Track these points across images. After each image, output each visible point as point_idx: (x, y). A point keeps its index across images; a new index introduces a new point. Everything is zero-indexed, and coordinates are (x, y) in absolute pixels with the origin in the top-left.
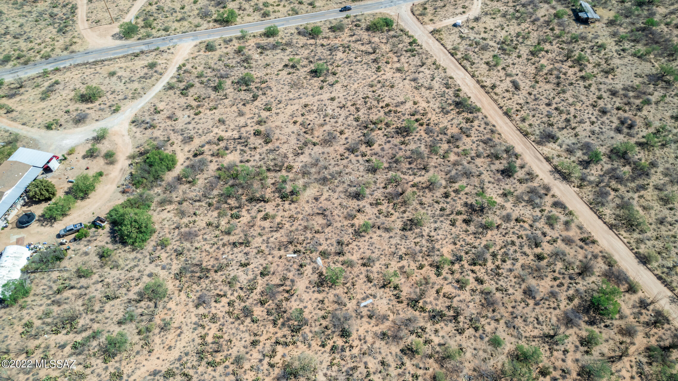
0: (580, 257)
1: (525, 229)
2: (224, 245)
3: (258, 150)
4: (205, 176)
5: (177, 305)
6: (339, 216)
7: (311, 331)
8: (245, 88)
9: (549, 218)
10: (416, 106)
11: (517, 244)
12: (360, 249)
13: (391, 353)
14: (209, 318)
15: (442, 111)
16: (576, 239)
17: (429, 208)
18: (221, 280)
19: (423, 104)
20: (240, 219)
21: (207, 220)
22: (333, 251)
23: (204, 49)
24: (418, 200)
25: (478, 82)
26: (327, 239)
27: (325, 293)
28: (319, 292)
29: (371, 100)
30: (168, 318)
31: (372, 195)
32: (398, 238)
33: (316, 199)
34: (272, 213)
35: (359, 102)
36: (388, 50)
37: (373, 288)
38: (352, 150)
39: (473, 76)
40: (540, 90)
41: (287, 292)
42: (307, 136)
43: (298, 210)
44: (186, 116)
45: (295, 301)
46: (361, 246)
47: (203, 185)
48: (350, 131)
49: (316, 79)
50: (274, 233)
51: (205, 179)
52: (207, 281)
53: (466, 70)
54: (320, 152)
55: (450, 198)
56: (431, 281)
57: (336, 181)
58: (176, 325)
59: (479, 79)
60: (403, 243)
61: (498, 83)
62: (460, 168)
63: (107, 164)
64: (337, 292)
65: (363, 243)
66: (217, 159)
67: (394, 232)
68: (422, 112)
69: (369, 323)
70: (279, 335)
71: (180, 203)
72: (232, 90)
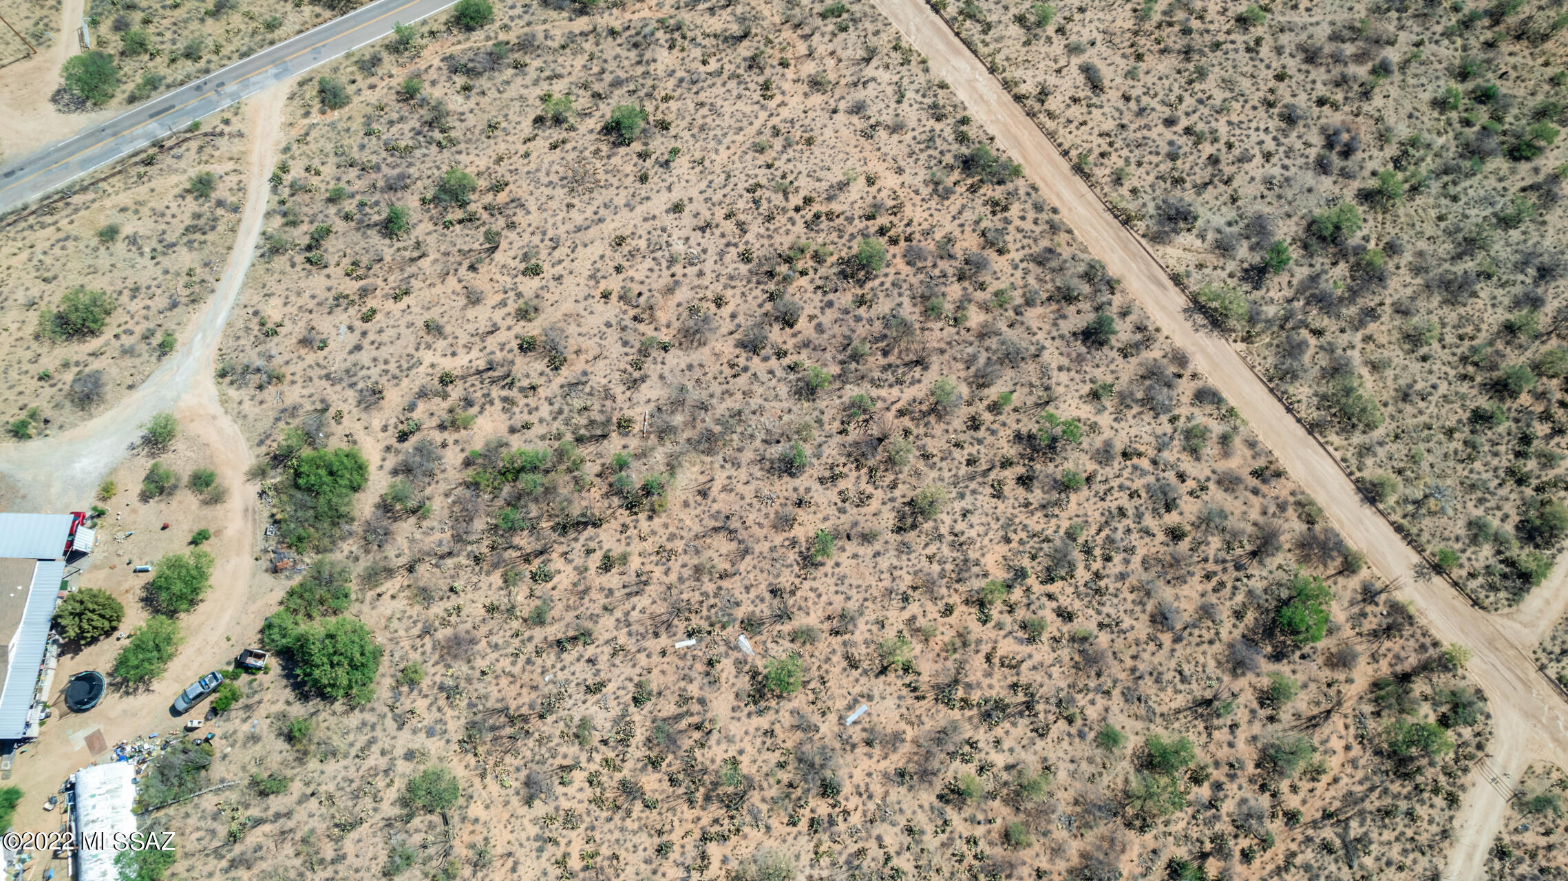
0: (1255, 515)
1: (1144, 473)
2: (538, 653)
3: (542, 392)
4: (443, 487)
5: (487, 807)
6: (760, 525)
7: (764, 800)
8: (459, 214)
9: (1189, 434)
10: (873, 189)
11: (1131, 512)
12: (819, 596)
13: (921, 806)
14: (561, 820)
15: (935, 191)
16: (1245, 473)
17: (944, 464)
18: (558, 733)
19: (890, 181)
20: (555, 580)
21: (483, 599)
22: (767, 612)
23: (316, 105)
24: (918, 448)
25: (1007, 85)
26: (747, 589)
27: (772, 712)
28: (760, 713)
29: (768, 194)
30: (478, 839)
31: (818, 457)
32: (893, 553)
33: (703, 494)
34: (617, 550)
35: (741, 204)
36: (777, 19)
37: (863, 680)
38: (752, 346)
39: (992, 70)
40: (1150, 80)
41: (698, 727)
42: (642, 327)
43: (672, 529)
44: (343, 328)
45: (718, 743)
46: (822, 589)
47: (446, 512)
48: (738, 291)
49: (622, 150)
50: (635, 599)
51: (447, 495)
52: (531, 743)
53: (975, 52)
54: (683, 366)
55: (983, 428)
56: (972, 638)
57: (735, 436)
58: (500, 850)
59: (1007, 75)
60: (904, 563)
61: (1052, 80)
62: (993, 342)
63: (206, 503)
64: (795, 704)
65: (823, 580)
66: (456, 436)
67: (881, 539)
68: (891, 203)
69: (870, 757)
70: (706, 821)
71: (411, 569)
72: (430, 227)
